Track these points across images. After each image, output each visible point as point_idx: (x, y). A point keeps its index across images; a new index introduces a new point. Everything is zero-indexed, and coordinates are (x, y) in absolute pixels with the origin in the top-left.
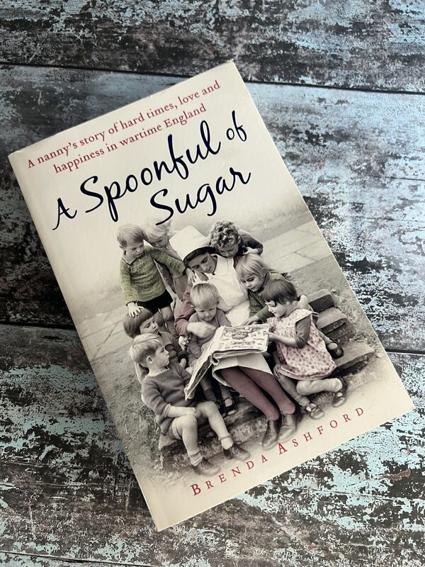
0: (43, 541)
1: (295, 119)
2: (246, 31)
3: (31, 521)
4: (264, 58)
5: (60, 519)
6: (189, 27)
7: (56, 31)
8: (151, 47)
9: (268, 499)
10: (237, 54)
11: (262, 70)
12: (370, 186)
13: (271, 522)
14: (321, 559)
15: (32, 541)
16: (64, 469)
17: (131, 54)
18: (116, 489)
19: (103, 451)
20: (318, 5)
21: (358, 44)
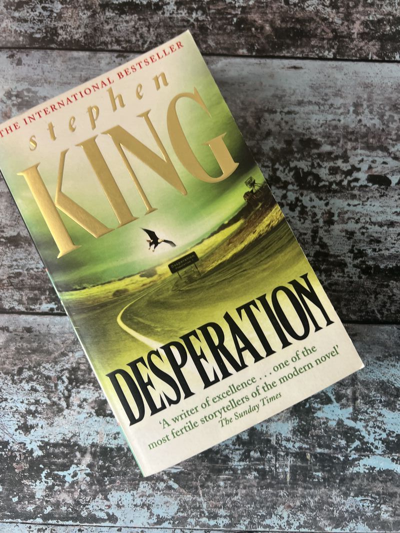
0: (215, 516)
2: (364, 6)
3: (202, 499)
4: (383, 35)
5: (228, 495)
6: (304, 4)
7: (167, 15)
8: (268, 28)
10: (355, 31)
11: (382, 48)
15: (204, 516)
16: (227, 451)
17: (248, 36)
18: (277, 466)
19: (262, 433)
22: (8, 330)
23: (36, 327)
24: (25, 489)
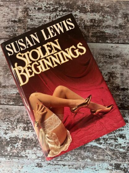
1: (106, 52)
2: (92, 29)
4: (97, 36)
9: (103, 145)
10: (90, 35)
11: (97, 39)
12: (125, 69)
13: (104, 150)
14: (116, 158)
20: (110, 21)
21: (121, 31)
22: (2, 109)
23: (9, 108)
24: (5, 149)
